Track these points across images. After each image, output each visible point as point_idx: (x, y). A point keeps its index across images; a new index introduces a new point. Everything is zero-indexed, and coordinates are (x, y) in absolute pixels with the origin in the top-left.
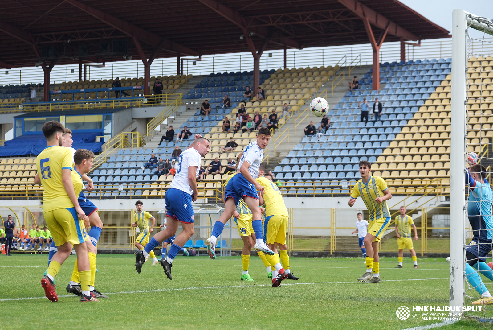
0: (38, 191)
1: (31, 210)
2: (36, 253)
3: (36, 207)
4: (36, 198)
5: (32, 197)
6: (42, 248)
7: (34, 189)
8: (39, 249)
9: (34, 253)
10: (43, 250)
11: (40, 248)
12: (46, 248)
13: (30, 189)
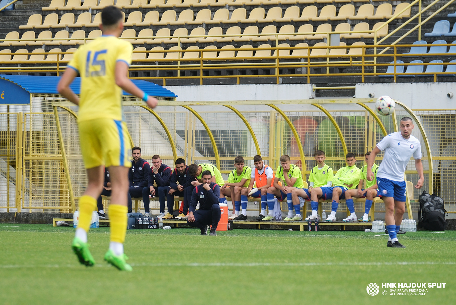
0: (306, 59)
1: (289, 111)
2: (302, 228)
3: (301, 102)
4: (302, 81)
5: (291, 76)
6: (320, 214)
7: (296, 54)
8: (311, 217)
9: (296, 228)
10: (321, 220)
11: (314, 215)
12: (328, 214)
13: (285, 54)
